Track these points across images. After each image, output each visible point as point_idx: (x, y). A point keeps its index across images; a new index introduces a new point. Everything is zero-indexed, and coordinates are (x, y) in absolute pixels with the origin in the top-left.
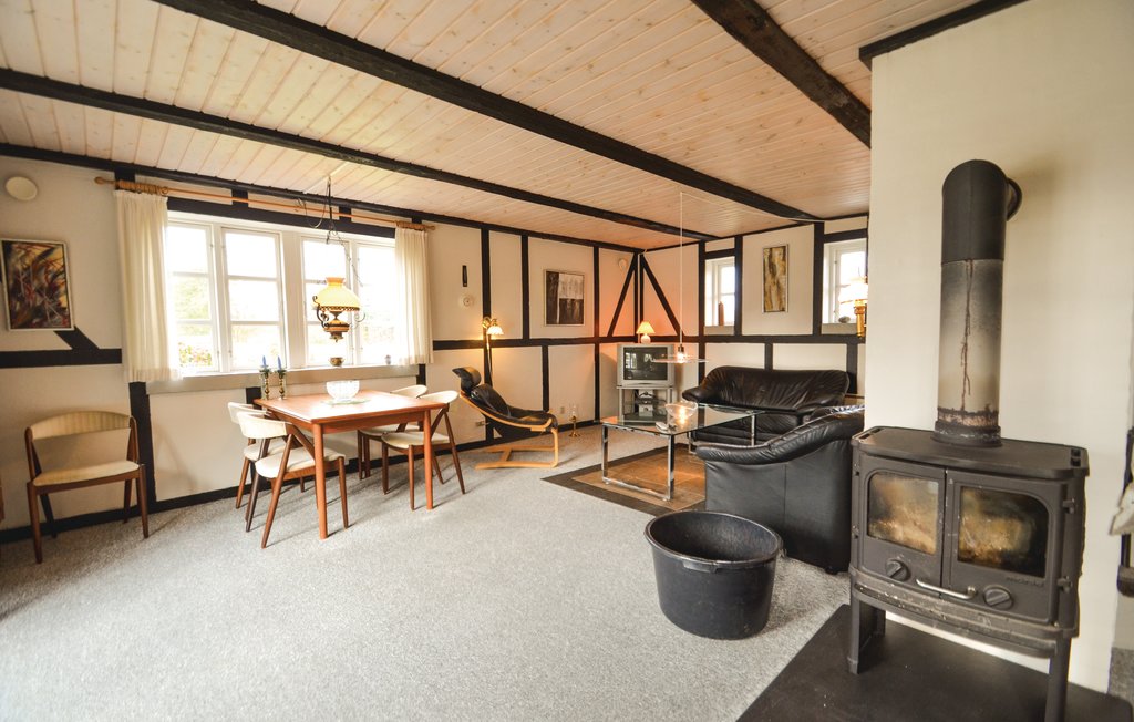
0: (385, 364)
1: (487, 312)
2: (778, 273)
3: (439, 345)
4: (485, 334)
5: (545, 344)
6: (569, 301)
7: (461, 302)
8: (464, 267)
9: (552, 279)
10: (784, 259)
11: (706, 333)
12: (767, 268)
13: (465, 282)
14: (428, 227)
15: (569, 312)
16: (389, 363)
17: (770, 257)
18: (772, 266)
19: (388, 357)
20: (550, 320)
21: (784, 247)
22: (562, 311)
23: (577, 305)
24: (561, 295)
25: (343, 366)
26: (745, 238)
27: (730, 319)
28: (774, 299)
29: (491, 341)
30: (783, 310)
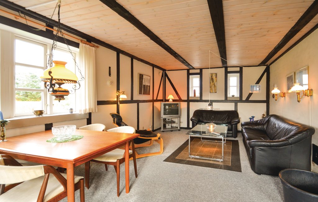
0: (69, 113)
1: (118, 89)
2: (214, 81)
3: (100, 103)
4: (117, 98)
5: (138, 102)
6: (146, 86)
7: (108, 83)
8: (110, 68)
9: (141, 77)
10: (216, 77)
11: (190, 99)
12: (211, 80)
13: (110, 74)
14: (95, 46)
15: (146, 90)
16: (72, 112)
17: (212, 76)
18: (212, 79)
19: (71, 109)
20: (140, 93)
21: (216, 74)
22: (144, 90)
23: (148, 87)
24: (143, 84)
25: (44, 115)
26: (203, 70)
27: (198, 94)
28: (213, 89)
29: (120, 101)
30: (216, 92)
